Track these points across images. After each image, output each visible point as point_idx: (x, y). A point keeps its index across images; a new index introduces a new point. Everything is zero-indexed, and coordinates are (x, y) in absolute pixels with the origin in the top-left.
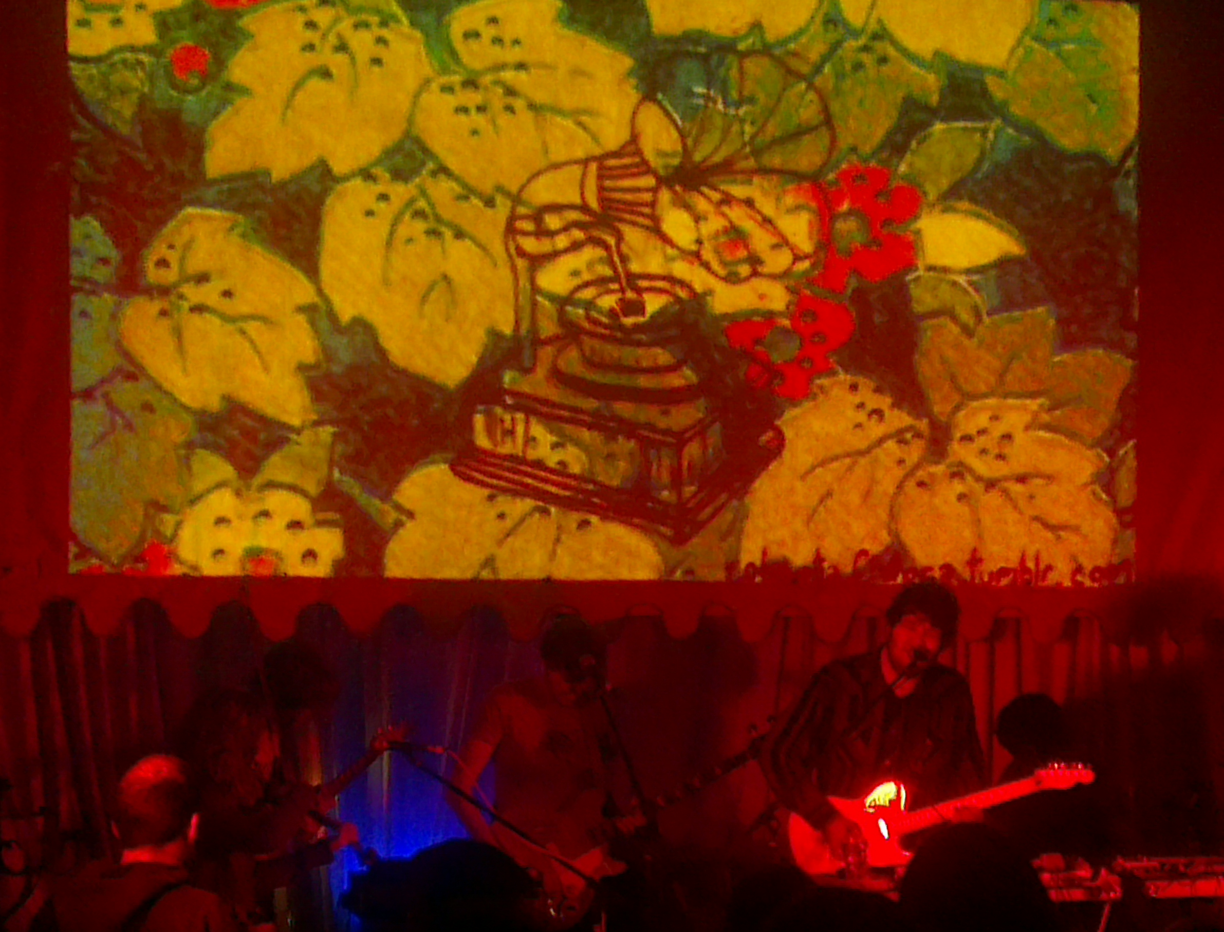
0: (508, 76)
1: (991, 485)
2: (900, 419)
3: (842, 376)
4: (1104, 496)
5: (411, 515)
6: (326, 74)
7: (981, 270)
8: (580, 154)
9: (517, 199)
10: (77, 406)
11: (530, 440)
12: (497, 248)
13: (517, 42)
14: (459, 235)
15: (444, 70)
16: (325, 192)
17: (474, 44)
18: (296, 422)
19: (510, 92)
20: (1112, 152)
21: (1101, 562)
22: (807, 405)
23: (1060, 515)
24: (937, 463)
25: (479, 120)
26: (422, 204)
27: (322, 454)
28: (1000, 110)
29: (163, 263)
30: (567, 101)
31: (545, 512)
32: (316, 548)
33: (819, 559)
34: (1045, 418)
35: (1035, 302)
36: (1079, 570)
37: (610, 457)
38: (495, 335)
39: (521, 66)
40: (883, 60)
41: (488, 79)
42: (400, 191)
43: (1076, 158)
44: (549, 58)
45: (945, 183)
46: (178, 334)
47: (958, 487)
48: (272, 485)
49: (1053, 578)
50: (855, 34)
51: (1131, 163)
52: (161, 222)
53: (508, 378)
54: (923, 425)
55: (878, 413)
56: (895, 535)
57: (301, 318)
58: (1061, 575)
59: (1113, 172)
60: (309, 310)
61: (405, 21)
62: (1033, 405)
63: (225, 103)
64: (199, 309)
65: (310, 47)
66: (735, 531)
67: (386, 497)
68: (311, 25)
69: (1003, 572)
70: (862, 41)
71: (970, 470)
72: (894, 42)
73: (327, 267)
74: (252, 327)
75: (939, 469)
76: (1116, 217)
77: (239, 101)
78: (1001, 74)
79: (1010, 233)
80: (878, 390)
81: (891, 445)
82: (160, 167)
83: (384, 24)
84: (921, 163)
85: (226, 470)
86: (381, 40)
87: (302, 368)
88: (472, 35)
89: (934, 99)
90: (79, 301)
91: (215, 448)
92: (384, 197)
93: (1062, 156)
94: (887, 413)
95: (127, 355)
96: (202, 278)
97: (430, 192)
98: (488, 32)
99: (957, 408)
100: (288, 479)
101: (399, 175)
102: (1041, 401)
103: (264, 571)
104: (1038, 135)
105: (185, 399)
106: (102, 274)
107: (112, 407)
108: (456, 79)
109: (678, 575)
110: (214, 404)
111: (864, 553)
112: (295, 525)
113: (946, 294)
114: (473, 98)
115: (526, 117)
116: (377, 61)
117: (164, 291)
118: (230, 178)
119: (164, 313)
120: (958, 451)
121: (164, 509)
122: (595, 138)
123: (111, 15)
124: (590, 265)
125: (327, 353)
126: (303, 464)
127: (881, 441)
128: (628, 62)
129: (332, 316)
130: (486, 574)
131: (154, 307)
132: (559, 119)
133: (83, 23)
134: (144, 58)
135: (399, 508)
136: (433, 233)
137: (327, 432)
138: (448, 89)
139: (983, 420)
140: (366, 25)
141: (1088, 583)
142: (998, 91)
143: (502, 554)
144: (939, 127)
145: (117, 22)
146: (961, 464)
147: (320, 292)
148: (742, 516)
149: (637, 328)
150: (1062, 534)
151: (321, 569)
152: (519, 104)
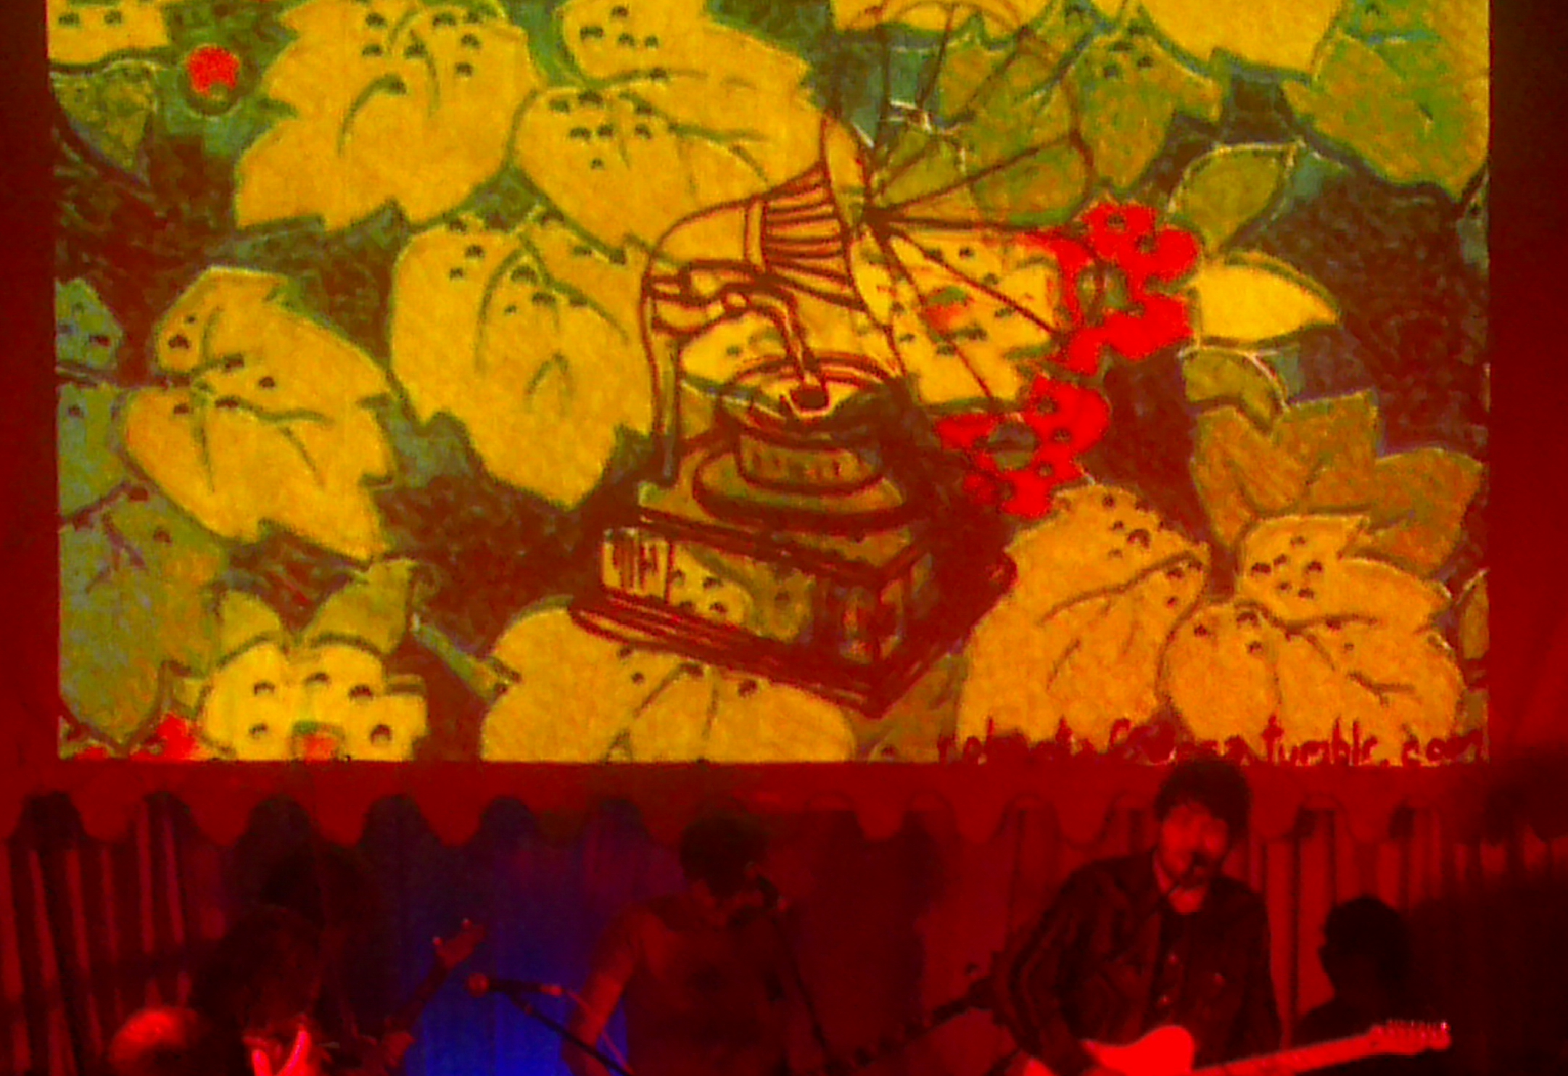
0: (641, 86)
1: (1292, 630)
2: (1169, 543)
3: (1095, 487)
4: (1445, 645)
5: (516, 677)
6: (396, 86)
7: (1277, 342)
8: (739, 191)
9: (654, 254)
10: (67, 533)
11: (674, 575)
12: (629, 318)
13: (652, 41)
14: (578, 301)
15: (557, 80)
16: (397, 246)
17: (596, 45)
18: (361, 554)
19: (644, 108)
20: (1453, 183)
21: (1443, 734)
22: (1048, 525)
23: (1387, 671)
24: (1219, 602)
25: (604, 146)
26: (526, 259)
27: (395, 596)
28: (1303, 129)
29: (180, 342)
30: (723, 122)
31: (696, 672)
32: (388, 723)
33: (1064, 731)
34: (1366, 540)
35: (1350, 386)
36: (1412, 744)
37: (783, 598)
38: (627, 435)
39: (657, 74)
40: (1145, 62)
41: (613, 91)
42: (498, 243)
43: (1404, 191)
44: (695, 62)
45: (1229, 227)
46: (201, 435)
47: (1250, 635)
48: (329, 639)
49: (1377, 755)
50: (1107, 27)
51: (1479, 198)
52: (177, 288)
53: (645, 493)
54: (1202, 552)
55: (1141, 536)
56: (1166, 698)
57: (368, 415)
58: (1388, 752)
59: (1452, 210)
60: (377, 403)
61: (501, 12)
62: (1349, 523)
63: (259, 127)
64: (230, 403)
66: (950, 696)
67: (483, 653)
68: (375, 20)
69: (1310, 747)
70: (1117, 36)
71: (1266, 613)
72: (1161, 39)
73: (401, 344)
74: (299, 427)
75: (1226, 610)
76: (1458, 268)
77: (280, 123)
78: (1304, 79)
79: (1315, 292)
80: (1143, 505)
81: (1159, 577)
82: (174, 213)
83: (473, 18)
84: (1195, 200)
85: (269, 620)
86: (469, 40)
87: (369, 481)
88: (593, 32)
89: (1214, 113)
90: (68, 393)
91: (253, 589)
92: (476, 251)
93: (1386, 188)
94: (1154, 535)
95: (133, 466)
96: (233, 362)
97: (539, 243)
98: (613, 28)
99: (1247, 528)
100: (349, 631)
101: (496, 222)
102: (1359, 518)
103: (321, 754)
104: (1354, 161)
105: (212, 524)
106: (99, 357)
107: (114, 536)
108: (573, 91)
109: (875, 756)
110: (251, 531)
111: (1124, 723)
112: (361, 692)
113: (1232, 377)
114: (594, 117)
115: (665, 143)
116: (464, 69)
117: (182, 380)
118: (267, 228)
119: (181, 409)
120: (1247, 584)
121: (181, 670)
122: (759, 170)
123: (105, 9)
124: (753, 340)
125: (403, 462)
126: (370, 610)
127: (1145, 573)
128: (801, 67)
129: (407, 410)
130: (618, 756)
131: (167, 400)
132: (710, 144)
133: (69, 20)
134: (152, 66)
135: (501, 668)
136: (543, 299)
137: (402, 567)
138: (561, 105)
139: (1282, 544)
140: (451, 21)
141: (1425, 762)
142: (1299, 101)
143: (639, 727)
144: (1220, 150)
145: (114, 18)
146: (1253, 604)
147: (391, 378)
148: (959, 675)
149: (816, 424)
150: (1391, 696)
151: (396, 751)
152: (656, 124)
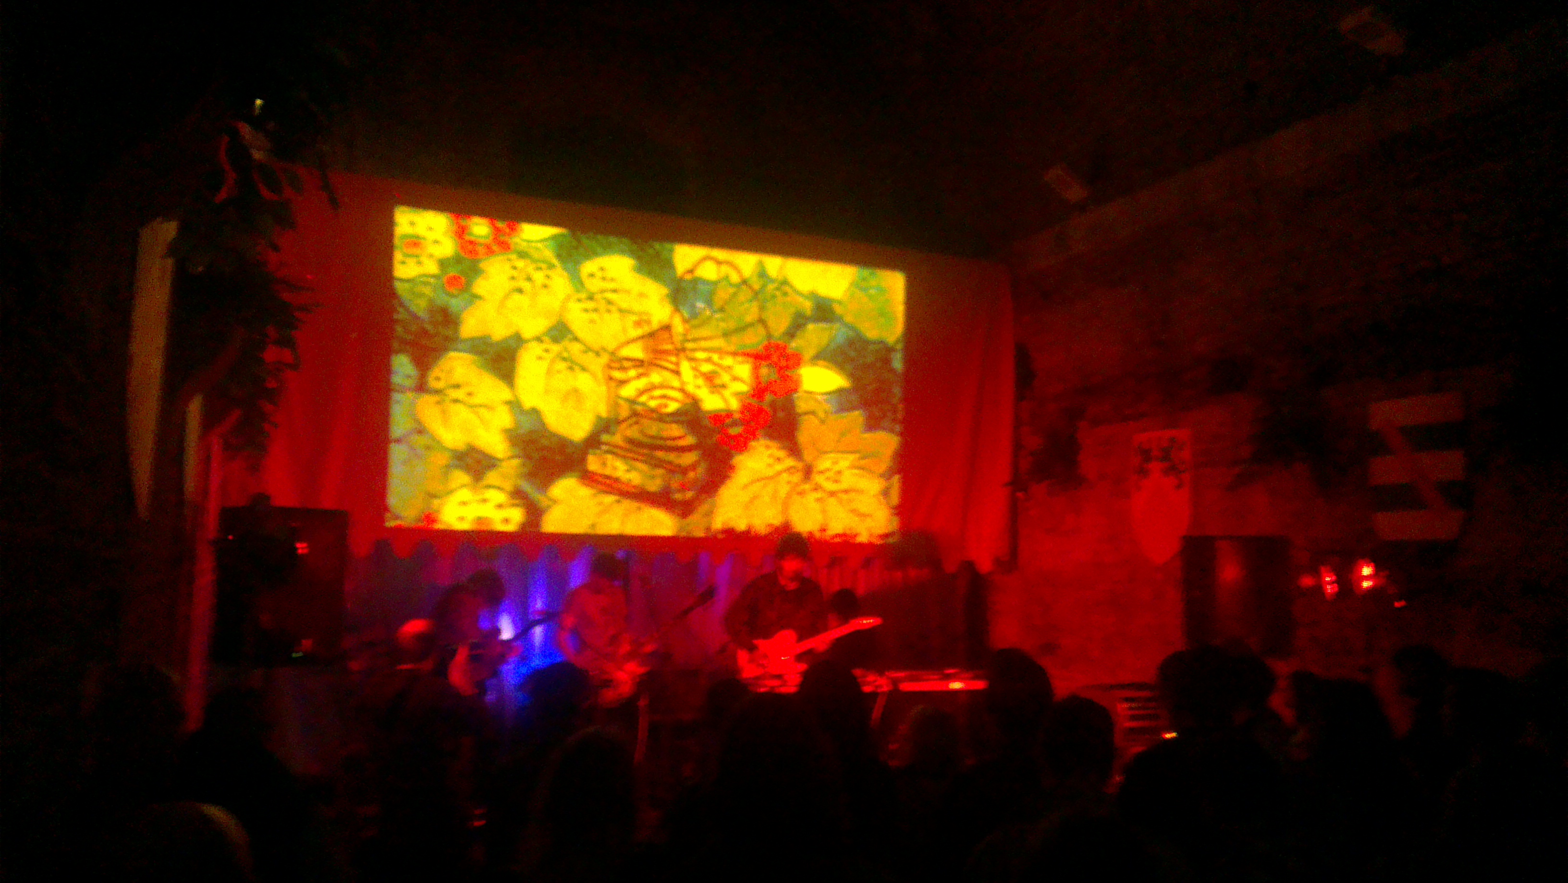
0: (608, 295)
1: (832, 494)
2: (790, 462)
3: (764, 441)
4: (884, 500)
5: (556, 502)
6: (520, 291)
7: (829, 393)
8: (642, 333)
9: (612, 354)
10: (393, 446)
11: (614, 467)
12: (600, 375)
13: (613, 280)
14: (584, 369)
15: (578, 291)
16: (518, 348)
17: (592, 280)
18: (500, 455)
19: (609, 302)
20: (891, 340)
21: (883, 531)
22: (746, 453)
23: (864, 509)
24: (806, 483)
25: (594, 316)
26: (565, 355)
27: (514, 472)
28: (839, 319)
29: (438, 378)
30: (636, 308)
31: (621, 501)
32: (510, 517)
33: (750, 527)
34: (857, 464)
35: (854, 408)
36: (872, 535)
37: (652, 476)
38: (599, 418)
39: (615, 291)
40: (785, 294)
41: (598, 296)
42: (555, 348)
43: (874, 343)
44: (628, 287)
45: (813, 352)
46: (444, 412)
47: (816, 495)
48: (489, 487)
49: (859, 539)
50: (772, 281)
51: (900, 346)
52: (438, 358)
53: (605, 438)
54: (800, 465)
55: (779, 459)
56: (786, 517)
57: (506, 407)
58: (863, 538)
59: (889, 350)
60: (509, 403)
61: (559, 267)
62: (852, 457)
63: (471, 303)
64: (456, 401)
65: (513, 278)
66: (710, 514)
67: (544, 493)
68: (515, 268)
69: (836, 535)
71: (822, 487)
73: (519, 382)
74: (483, 411)
75: (807, 487)
76: (893, 371)
77: (478, 303)
78: (840, 302)
79: (844, 376)
80: (780, 448)
81: (785, 474)
82: (438, 332)
83: (550, 268)
84: (802, 342)
85: (467, 478)
86: (547, 276)
87: (505, 430)
88: (592, 275)
89: (808, 312)
90: (396, 396)
91: (461, 468)
92: (547, 351)
93: (866, 342)
94: (784, 459)
95: (418, 421)
96: (457, 386)
97: (570, 348)
98: (599, 274)
99: (817, 458)
100: (497, 483)
101: (556, 340)
102: (856, 455)
103: (484, 528)
104: (856, 331)
105: (447, 444)
106: (408, 383)
107: (411, 447)
108: (583, 296)
109: (683, 533)
110: (462, 446)
111: (771, 525)
113: (813, 405)
114: (590, 305)
115: (616, 315)
116: (545, 286)
117: (437, 392)
118: (472, 339)
119: (438, 403)
120: (817, 478)
121: (434, 496)
122: (647, 325)
123: (415, 260)
125: (518, 424)
126: (504, 476)
127: (779, 473)
128: (665, 290)
129: (520, 406)
130: (591, 531)
131: (436, 398)
133: (402, 263)
134: (432, 280)
135: (551, 500)
136: (571, 368)
137: (516, 462)
138: (579, 300)
139: (829, 464)
140: (541, 269)
141: (876, 541)
142: (838, 310)
143: (600, 521)
144: (811, 326)
145: (419, 263)
146: (818, 484)
147: (515, 394)
148: (713, 506)
150: (864, 517)
151: (512, 527)
152: (613, 309)
